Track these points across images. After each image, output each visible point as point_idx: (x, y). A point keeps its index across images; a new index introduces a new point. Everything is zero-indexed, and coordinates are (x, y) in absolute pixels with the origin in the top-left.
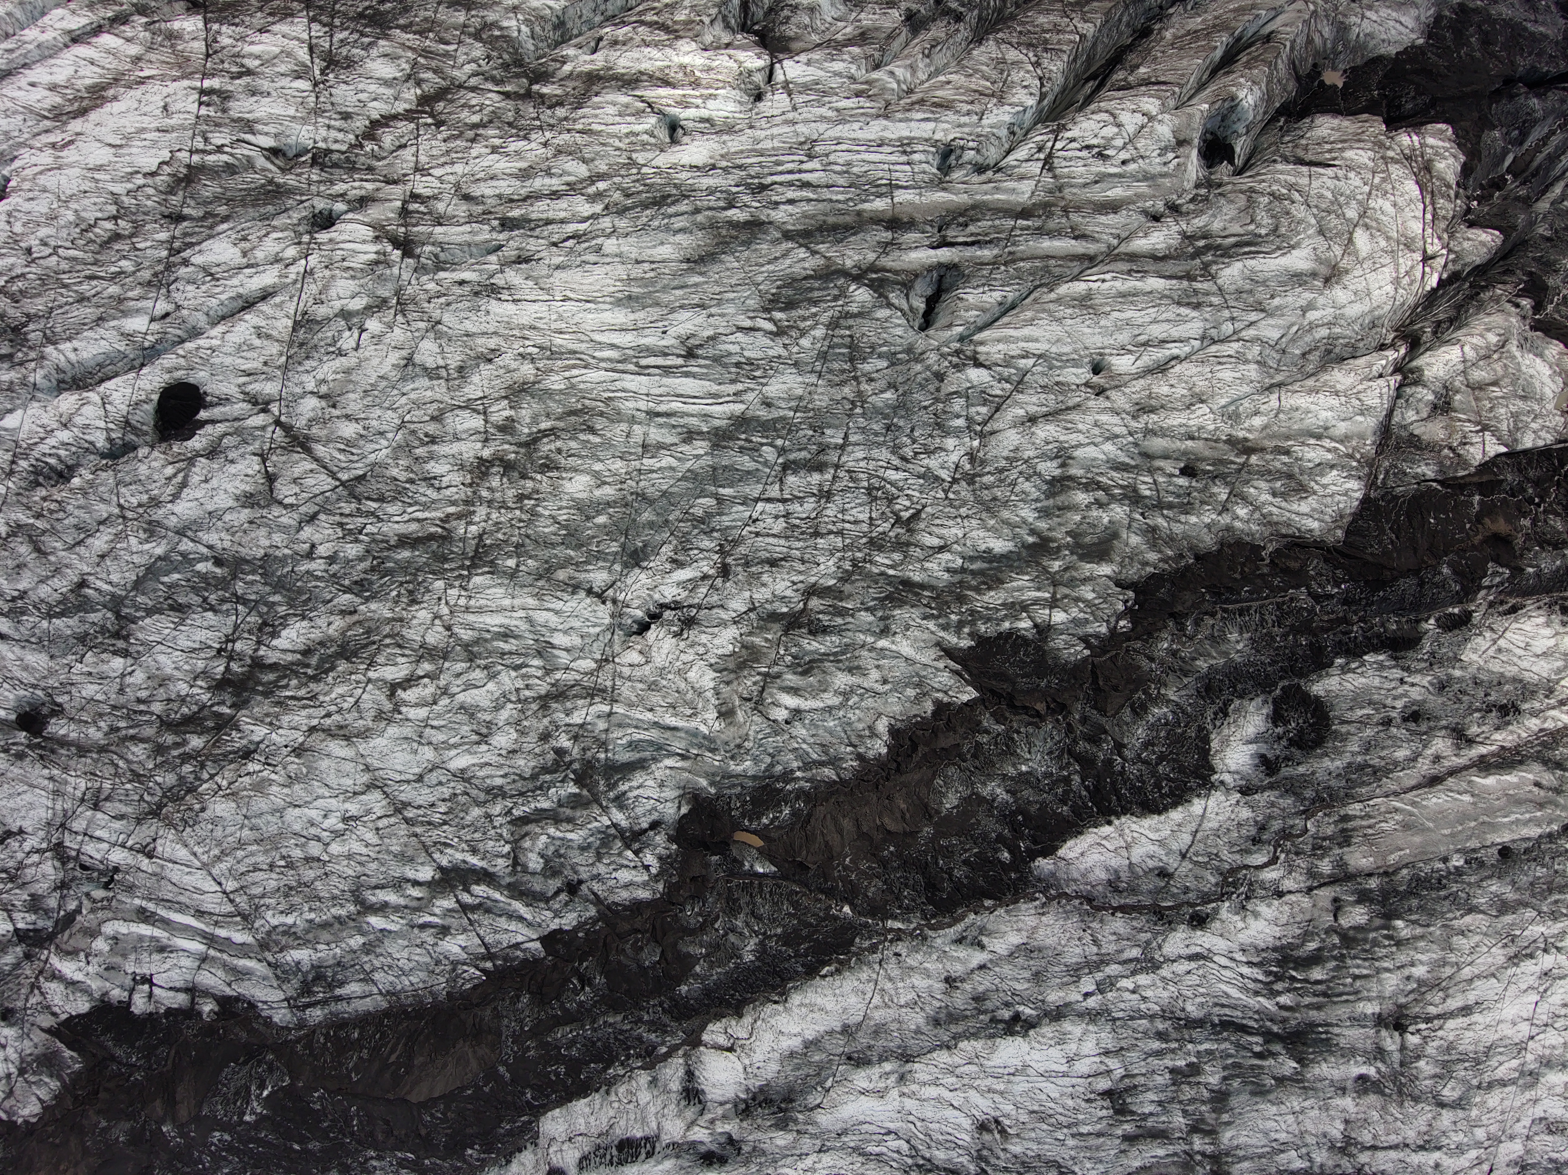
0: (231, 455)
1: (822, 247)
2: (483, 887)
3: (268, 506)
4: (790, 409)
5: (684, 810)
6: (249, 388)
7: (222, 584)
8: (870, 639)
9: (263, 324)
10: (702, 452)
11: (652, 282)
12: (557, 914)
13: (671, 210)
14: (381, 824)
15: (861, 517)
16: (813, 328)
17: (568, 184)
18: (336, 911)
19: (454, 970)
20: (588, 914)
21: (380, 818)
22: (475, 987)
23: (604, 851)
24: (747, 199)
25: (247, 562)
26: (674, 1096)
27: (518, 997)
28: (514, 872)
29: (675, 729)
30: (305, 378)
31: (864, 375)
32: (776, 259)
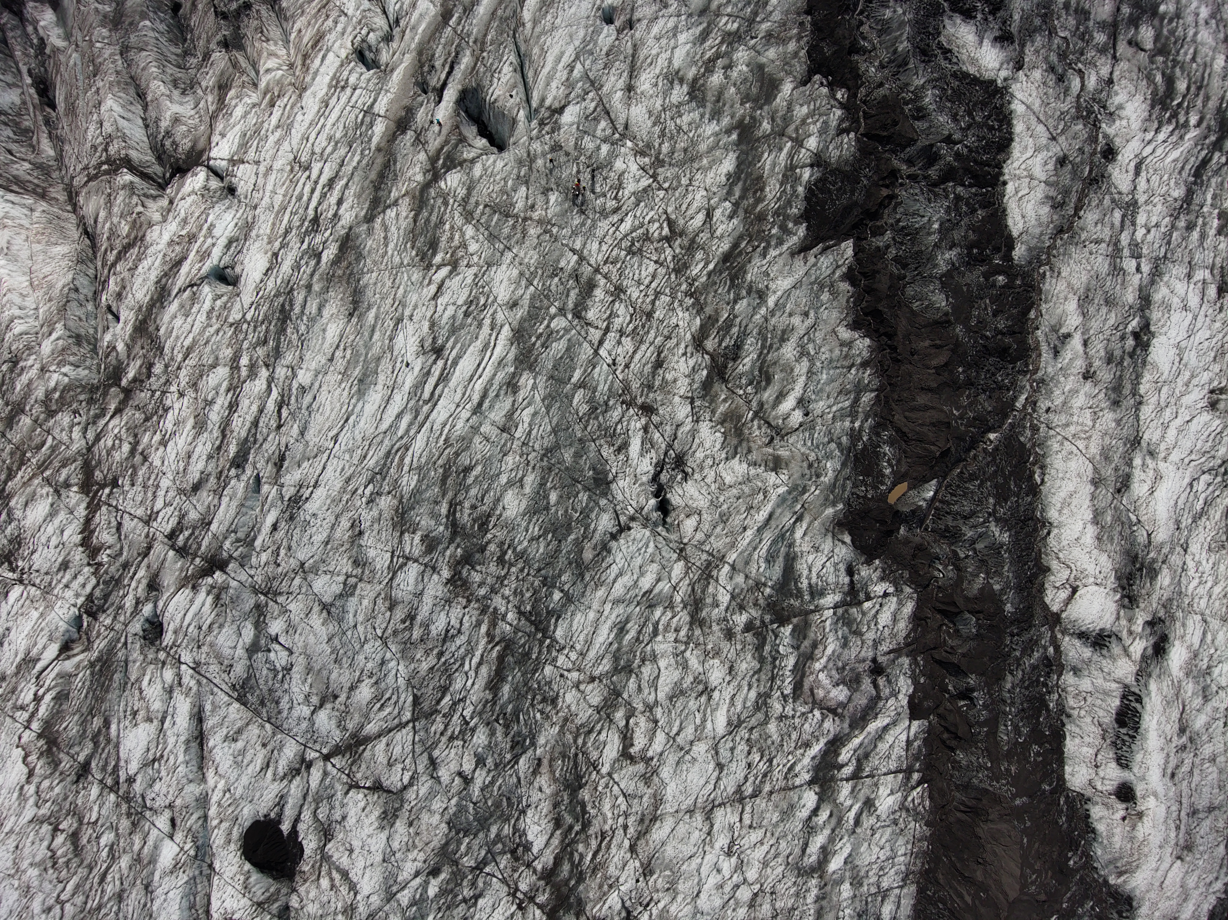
0: (337, 816)
1: (394, 194)
2: (844, 751)
3: (402, 801)
4: (527, 287)
5: (848, 539)
6: (281, 771)
7: (457, 877)
8: (763, 311)
9: (225, 731)
10: (531, 382)
11: (356, 355)
12: (895, 694)
13: (297, 309)
14: (747, 821)
15: (651, 269)
16: (463, 234)
17: (228, 390)
18: (811, 898)
19: (908, 810)
20: (906, 666)
21: (741, 820)
22: (931, 797)
23: (854, 627)
24: (318, 239)
25: (447, 844)
26: (1095, 658)
27: (955, 761)
28: (841, 717)
29: (771, 515)
30: (295, 713)
31: (526, 211)
32: (385, 238)
